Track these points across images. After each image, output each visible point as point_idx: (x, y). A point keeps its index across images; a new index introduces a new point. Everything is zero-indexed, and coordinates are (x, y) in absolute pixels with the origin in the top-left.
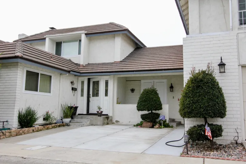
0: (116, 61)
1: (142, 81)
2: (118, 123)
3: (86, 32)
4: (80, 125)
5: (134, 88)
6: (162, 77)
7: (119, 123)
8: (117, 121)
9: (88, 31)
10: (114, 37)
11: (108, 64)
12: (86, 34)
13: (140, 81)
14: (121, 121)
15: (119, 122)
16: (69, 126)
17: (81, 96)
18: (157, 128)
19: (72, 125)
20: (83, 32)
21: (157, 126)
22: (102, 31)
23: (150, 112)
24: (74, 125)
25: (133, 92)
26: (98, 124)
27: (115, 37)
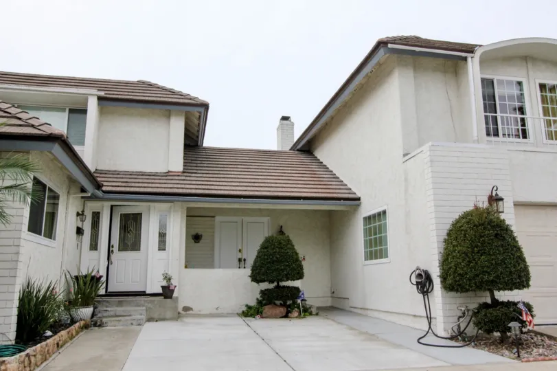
0: (170, 170)
1: (218, 219)
2: (188, 312)
3: (102, 94)
4: (134, 322)
5: (200, 233)
6: (260, 212)
7: (191, 312)
8: (186, 309)
9: (107, 92)
10: (169, 117)
11: (150, 174)
12: (100, 99)
13: (214, 217)
14: (196, 308)
15: (191, 309)
16: (100, 326)
17: (90, 250)
18: (296, 317)
19: (109, 324)
20: (94, 91)
21: (295, 314)
22: (147, 98)
23: (275, 284)
24: (116, 323)
25: (198, 242)
26: (168, 317)
27: (171, 118)
